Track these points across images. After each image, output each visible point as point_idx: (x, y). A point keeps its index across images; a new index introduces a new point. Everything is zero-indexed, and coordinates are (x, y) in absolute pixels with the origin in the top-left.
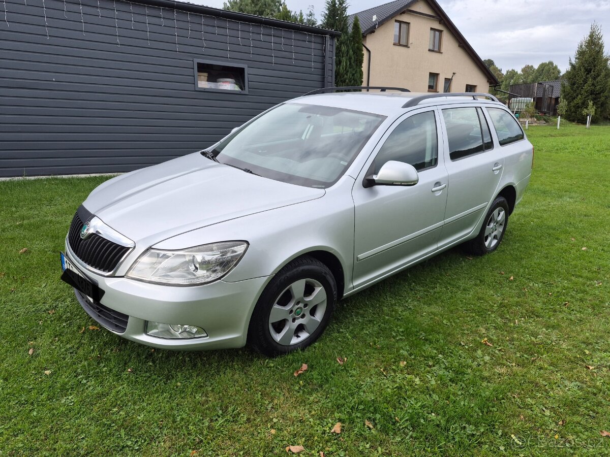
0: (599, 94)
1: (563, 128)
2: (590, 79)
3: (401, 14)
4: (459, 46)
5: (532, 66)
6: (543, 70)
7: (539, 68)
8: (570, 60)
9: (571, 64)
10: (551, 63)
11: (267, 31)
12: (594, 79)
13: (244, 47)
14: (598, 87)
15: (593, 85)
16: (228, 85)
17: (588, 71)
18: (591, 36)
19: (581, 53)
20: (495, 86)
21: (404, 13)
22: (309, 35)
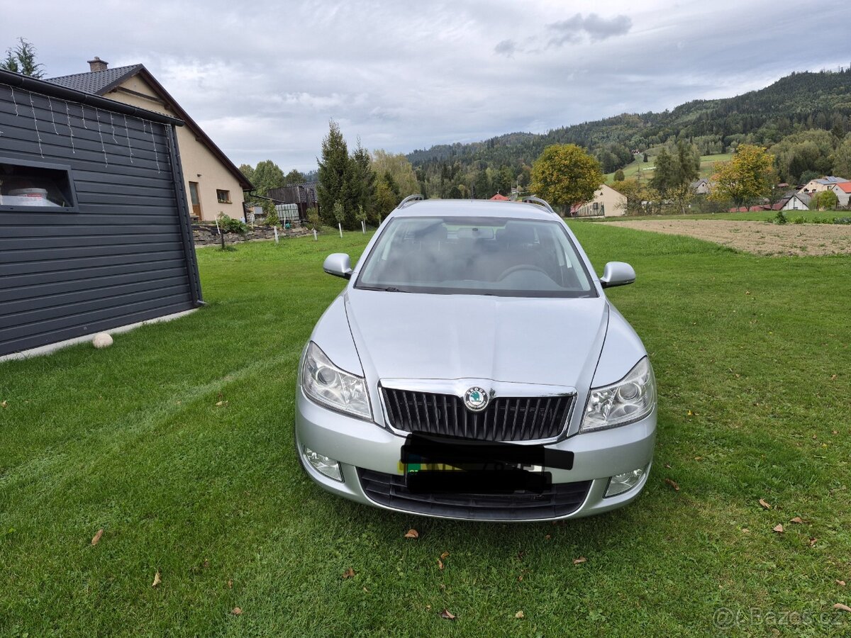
0: (356, 197)
1: (346, 236)
2: (345, 182)
3: (110, 92)
4: (196, 140)
5: (249, 166)
6: (263, 171)
7: (258, 169)
8: (318, 161)
9: (320, 164)
10: (270, 163)
11: (90, 114)
12: (348, 181)
13: (62, 137)
14: (354, 190)
15: (349, 187)
16: (37, 200)
17: (341, 173)
18: (332, 134)
19: (327, 154)
20: (250, 191)
21: (114, 91)
22: (145, 122)
